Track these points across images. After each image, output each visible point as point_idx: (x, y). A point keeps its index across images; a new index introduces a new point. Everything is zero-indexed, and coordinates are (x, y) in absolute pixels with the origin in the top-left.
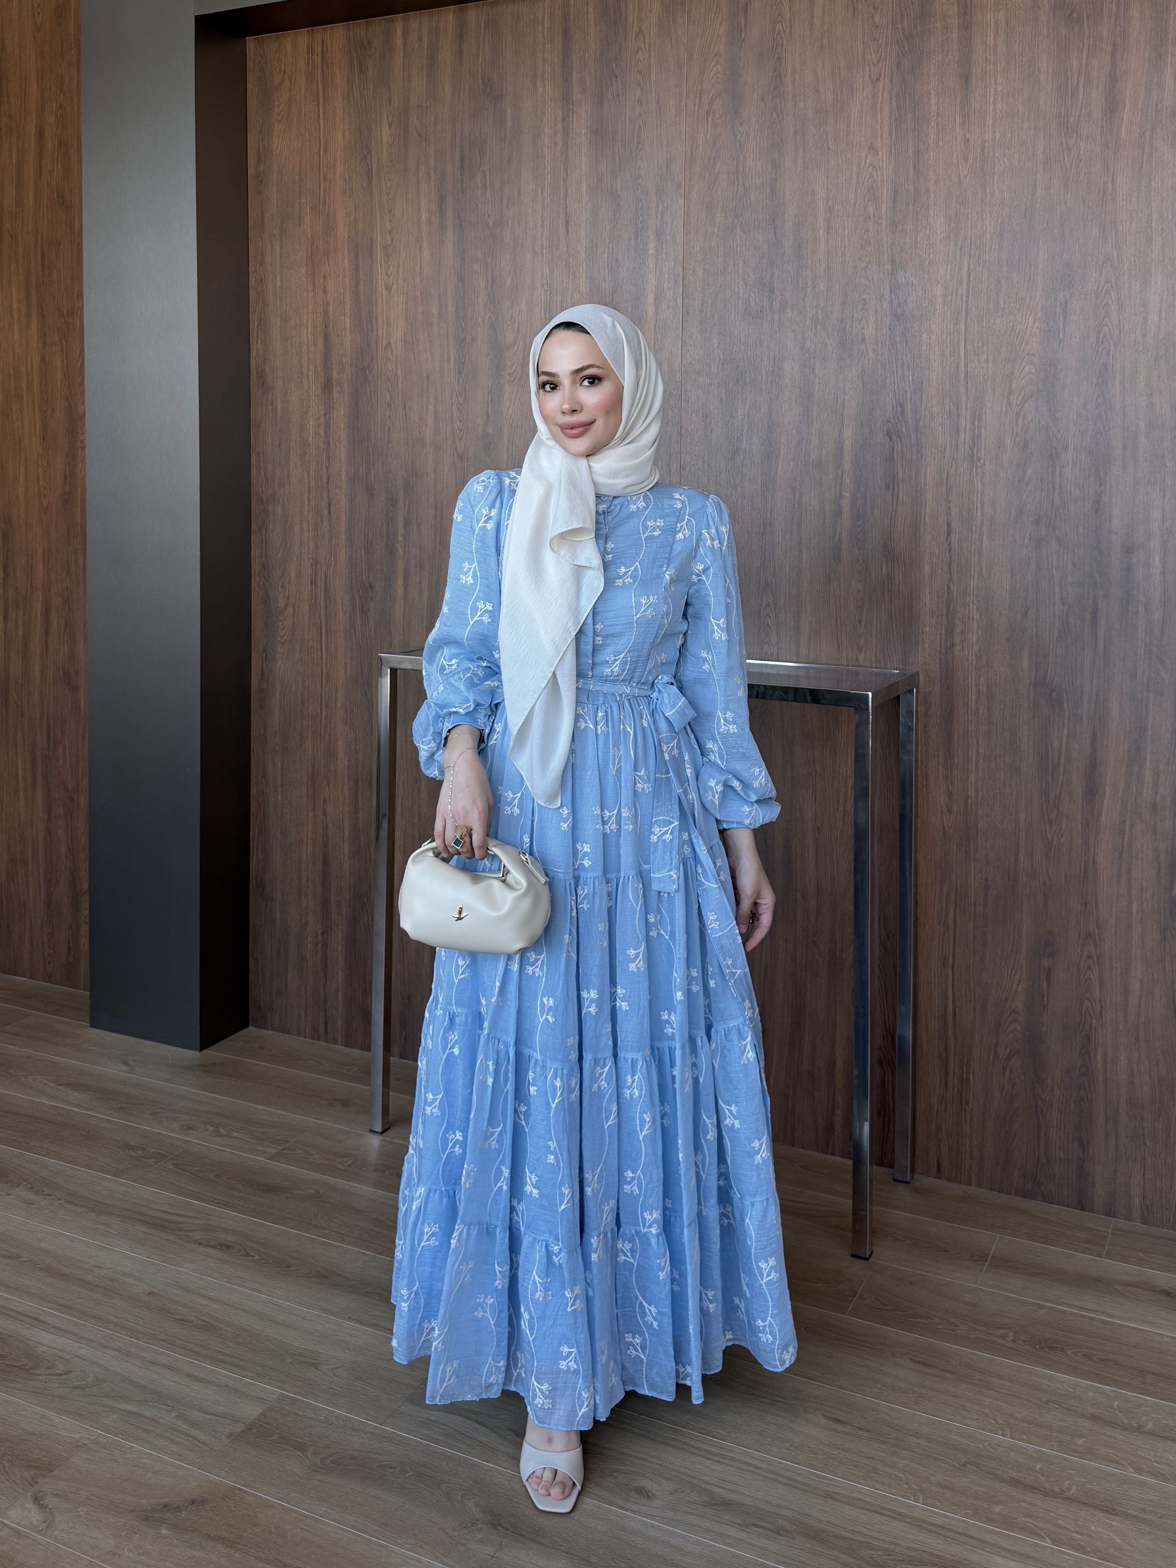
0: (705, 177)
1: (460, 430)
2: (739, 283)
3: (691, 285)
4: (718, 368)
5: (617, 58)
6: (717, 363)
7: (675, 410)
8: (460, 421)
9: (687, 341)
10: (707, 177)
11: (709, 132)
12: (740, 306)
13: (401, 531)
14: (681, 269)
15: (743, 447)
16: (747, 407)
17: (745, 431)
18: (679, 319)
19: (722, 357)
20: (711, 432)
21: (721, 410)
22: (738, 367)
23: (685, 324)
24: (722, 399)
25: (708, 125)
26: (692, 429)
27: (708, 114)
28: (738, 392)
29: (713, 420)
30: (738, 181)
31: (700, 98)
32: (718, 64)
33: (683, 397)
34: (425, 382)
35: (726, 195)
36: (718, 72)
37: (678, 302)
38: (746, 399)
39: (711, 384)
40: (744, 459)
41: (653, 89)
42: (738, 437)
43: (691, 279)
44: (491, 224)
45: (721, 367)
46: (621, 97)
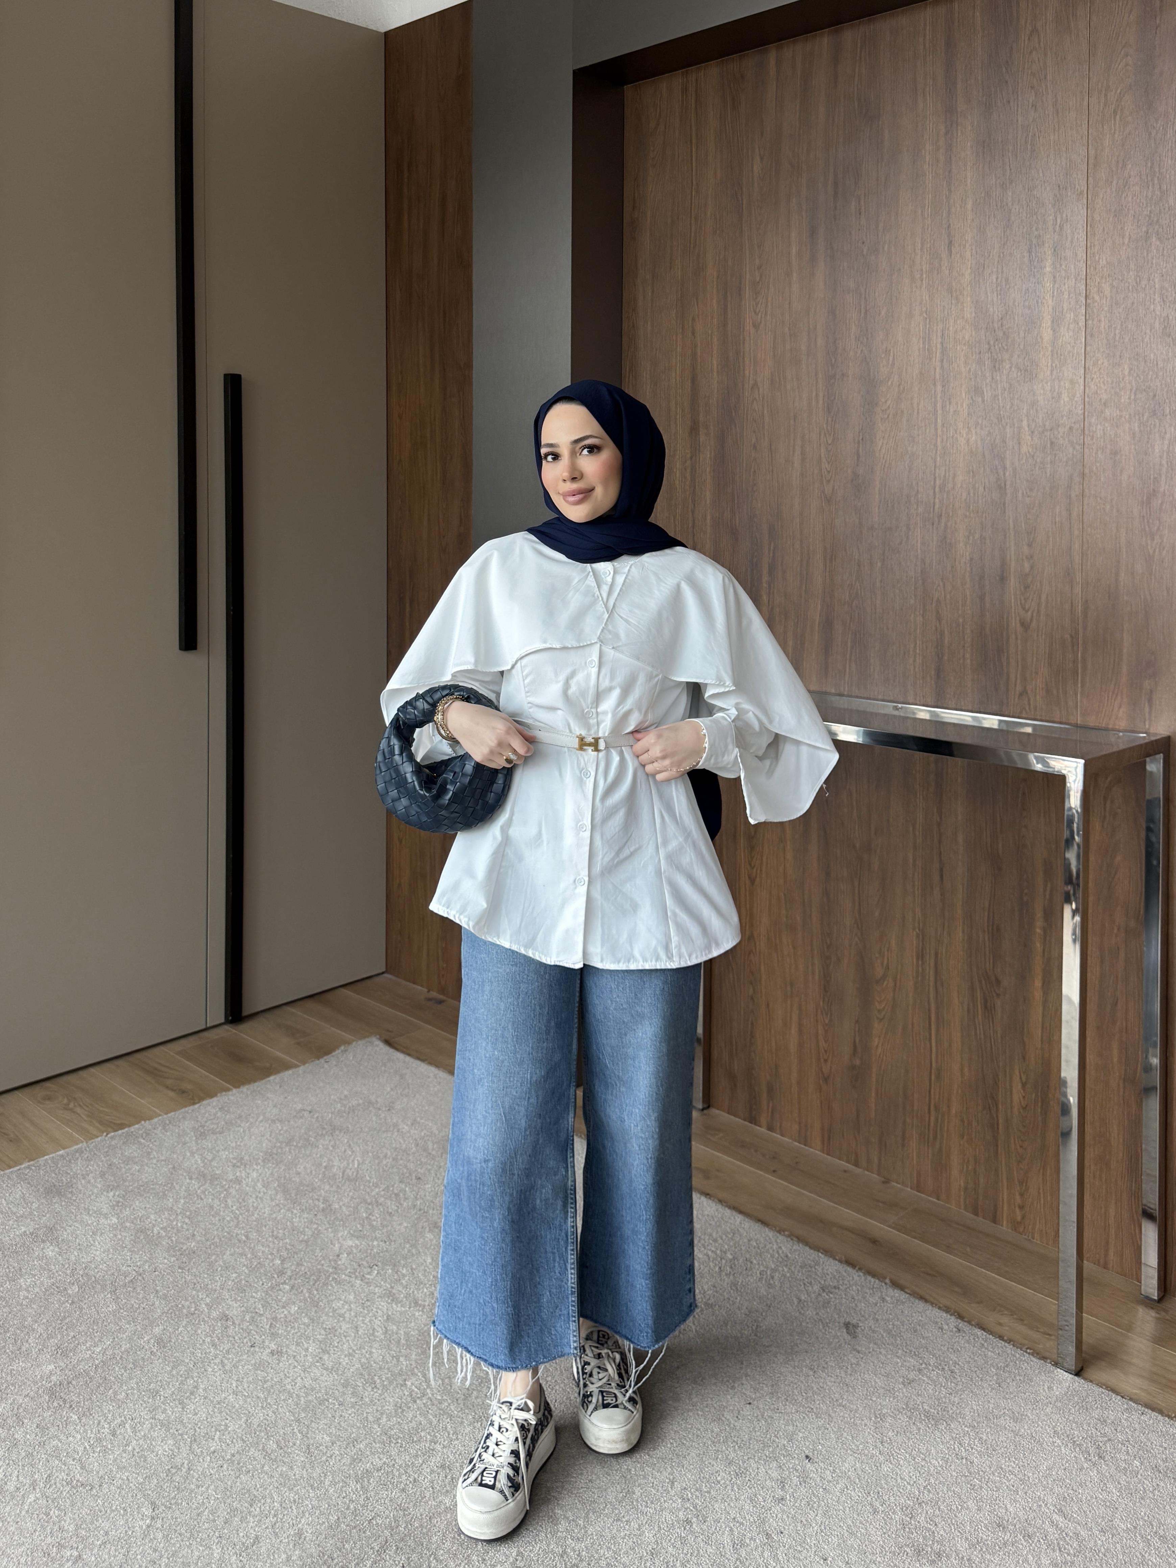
0: (1112, 182)
1: (829, 472)
2: (1154, 300)
3: (1096, 304)
4: (1129, 398)
5: (1007, 62)
6: (1128, 393)
7: (1078, 447)
8: (829, 463)
9: (1091, 368)
10: (1115, 182)
11: (1117, 132)
12: (1157, 325)
13: (765, 578)
14: (1084, 287)
15: (1162, 489)
16: (1166, 442)
17: (1164, 470)
18: (1081, 343)
19: (1134, 384)
20: (1121, 472)
21: (1133, 447)
22: (1155, 396)
23: (1088, 348)
24: (1134, 434)
25: (1115, 124)
26: (1097, 468)
27: (1115, 112)
28: (1155, 425)
29: (1124, 457)
30: (1153, 184)
31: (1106, 95)
32: (1127, 55)
33: (1086, 432)
34: (792, 422)
35: (1138, 201)
36: (1127, 65)
37: (1080, 324)
38: (1166, 433)
39: (1121, 416)
40: (1162, 503)
41: (1050, 92)
42: (1155, 478)
43: (1097, 298)
44: (865, 252)
45: (1133, 397)
46: (1012, 104)
